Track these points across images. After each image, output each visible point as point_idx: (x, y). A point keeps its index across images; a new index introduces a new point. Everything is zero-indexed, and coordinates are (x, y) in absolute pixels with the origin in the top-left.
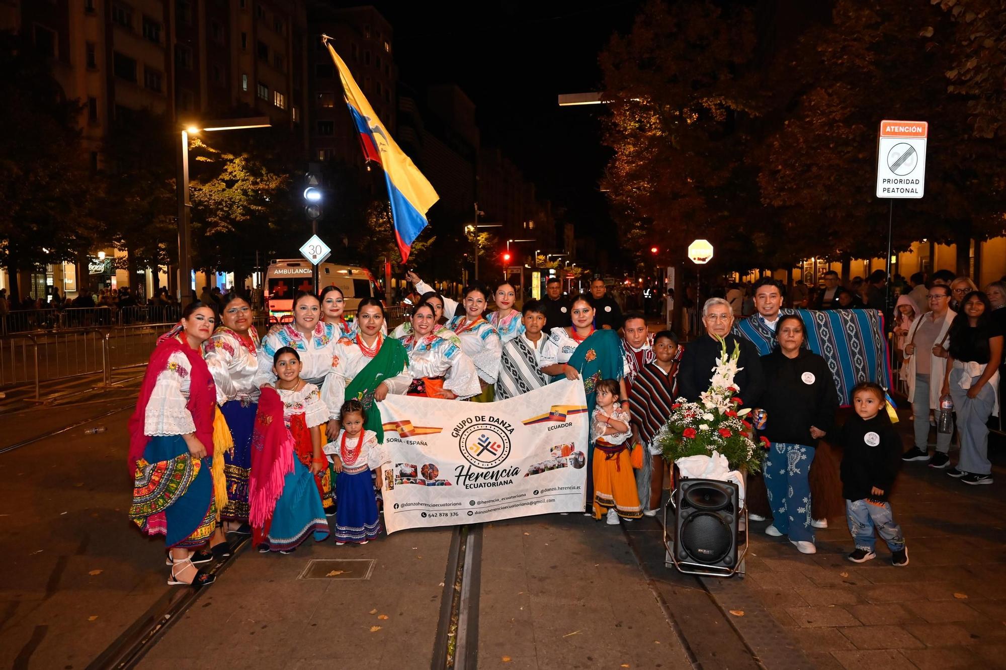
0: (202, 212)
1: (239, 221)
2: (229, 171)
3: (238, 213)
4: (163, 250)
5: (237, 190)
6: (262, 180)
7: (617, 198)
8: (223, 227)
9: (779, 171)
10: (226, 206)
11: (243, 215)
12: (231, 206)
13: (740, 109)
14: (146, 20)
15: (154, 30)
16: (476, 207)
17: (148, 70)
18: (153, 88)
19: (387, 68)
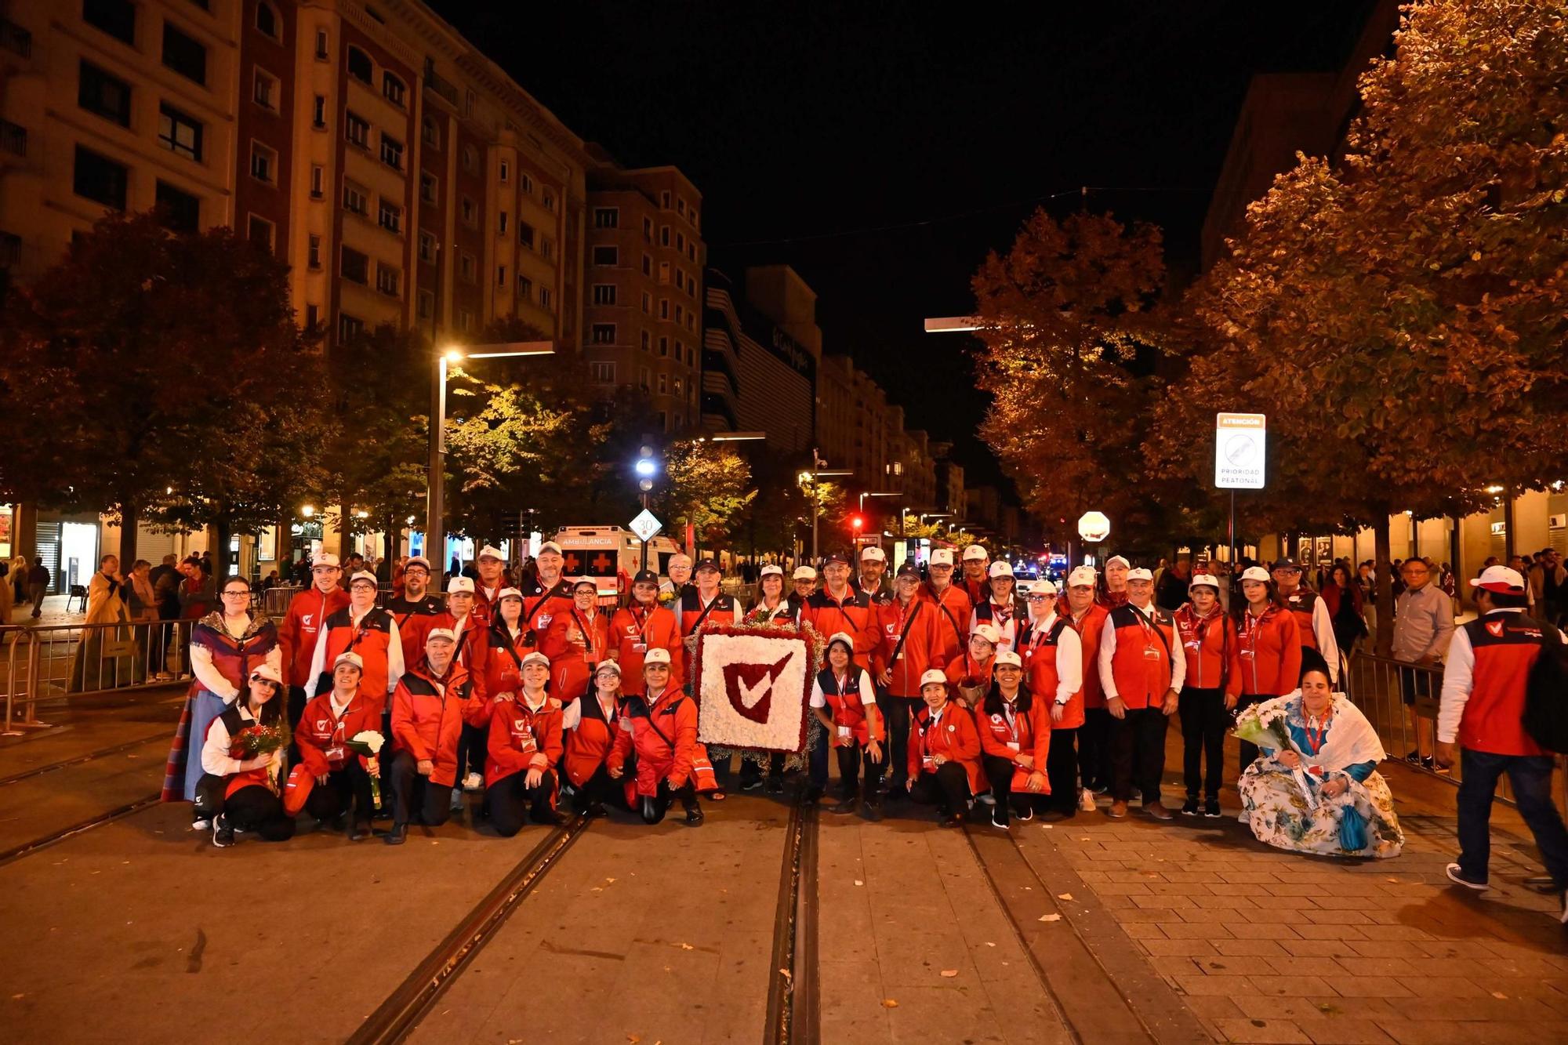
0: (458, 461)
1: (505, 472)
2: (494, 407)
3: (504, 463)
5: (503, 431)
6: (536, 419)
7: (1004, 449)
8: (485, 479)
9: (1162, 441)
10: (490, 453)
11: (510, 464)
12: (495, 452)
13: (1152, 345)
14: (385, 204)
15: (392, 215)
16: (816, 454)
17: (383, 268)
18: (387, 291)
19: (692, 249)
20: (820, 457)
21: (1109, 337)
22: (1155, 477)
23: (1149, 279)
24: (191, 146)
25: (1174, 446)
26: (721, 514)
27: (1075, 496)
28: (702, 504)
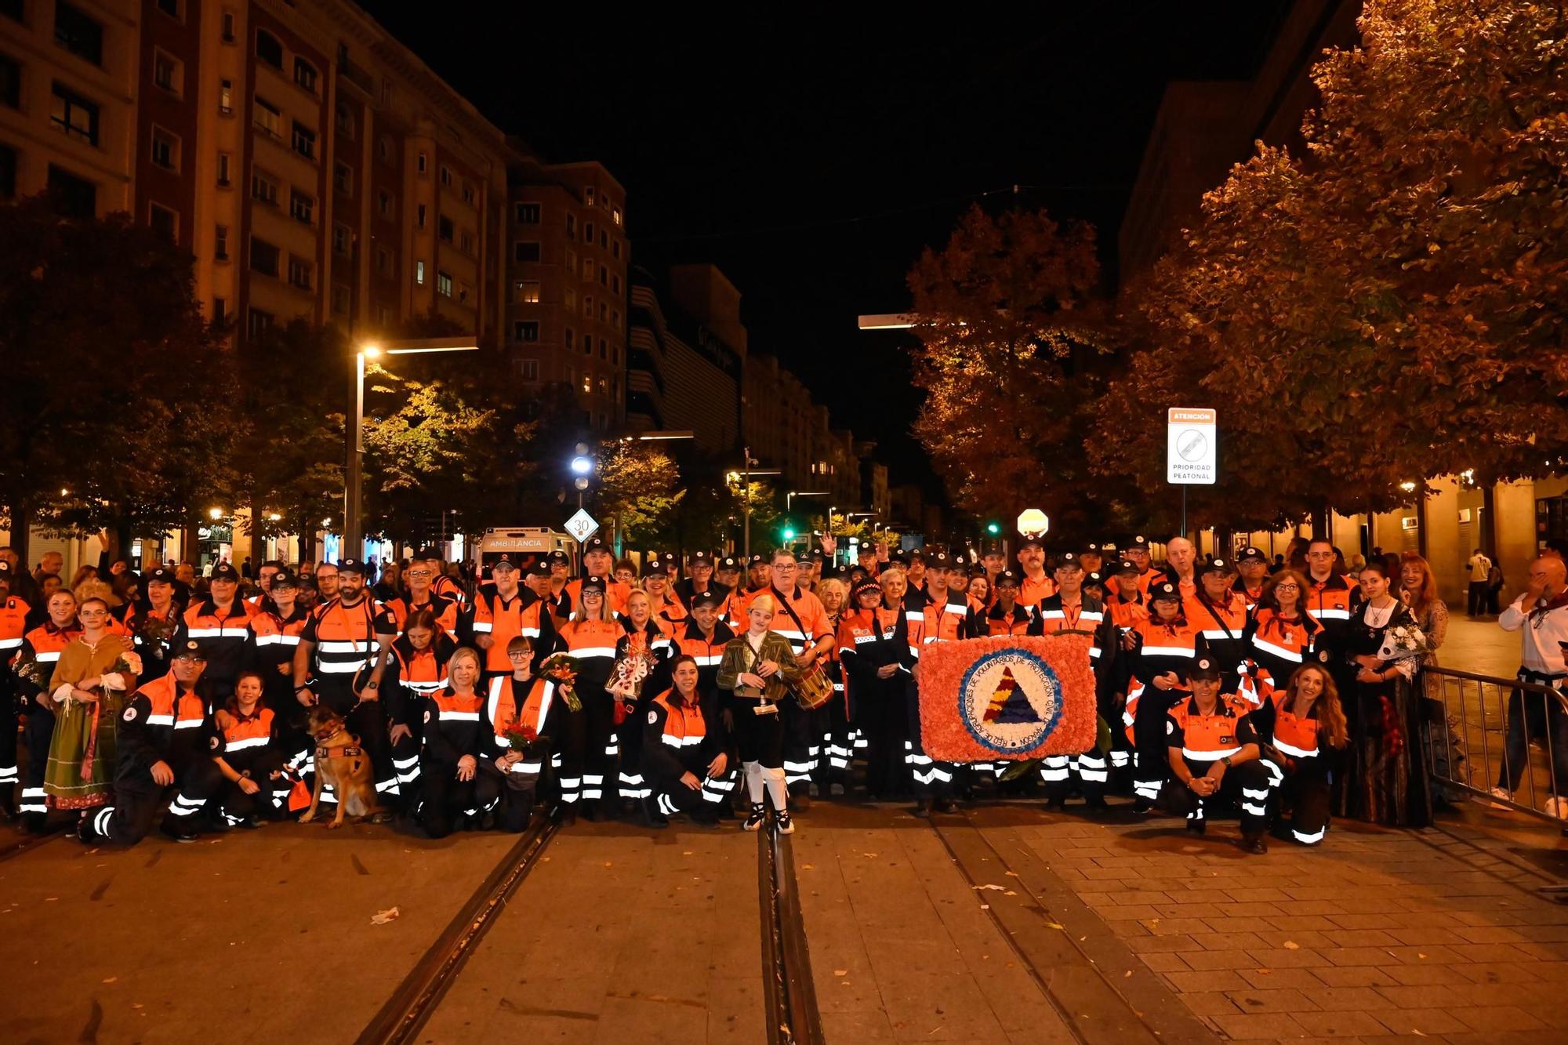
0: (377, 460)
1: (427, 472)
2: (414, 404)
3: (425, 462)
5: (423, 430)
6: (458, 417)
7: (938, 447)
8: (406, 479)
9: (1106, 437)
10: (410, 452)
12: (416, 451)
13: (1086, 342)
14: (295, 193)
15: (304, 206)
16: (747, 453)
17: (294, 260)
18: (299, 283)
19: (616, 245)
21: (1043, 335)
22: (1098, 473)
23: (1084, 276)
24: (87, 129)
25: (1117, 442)
26: (649, 514)
27: (1014, 493)
28: (630, 503)
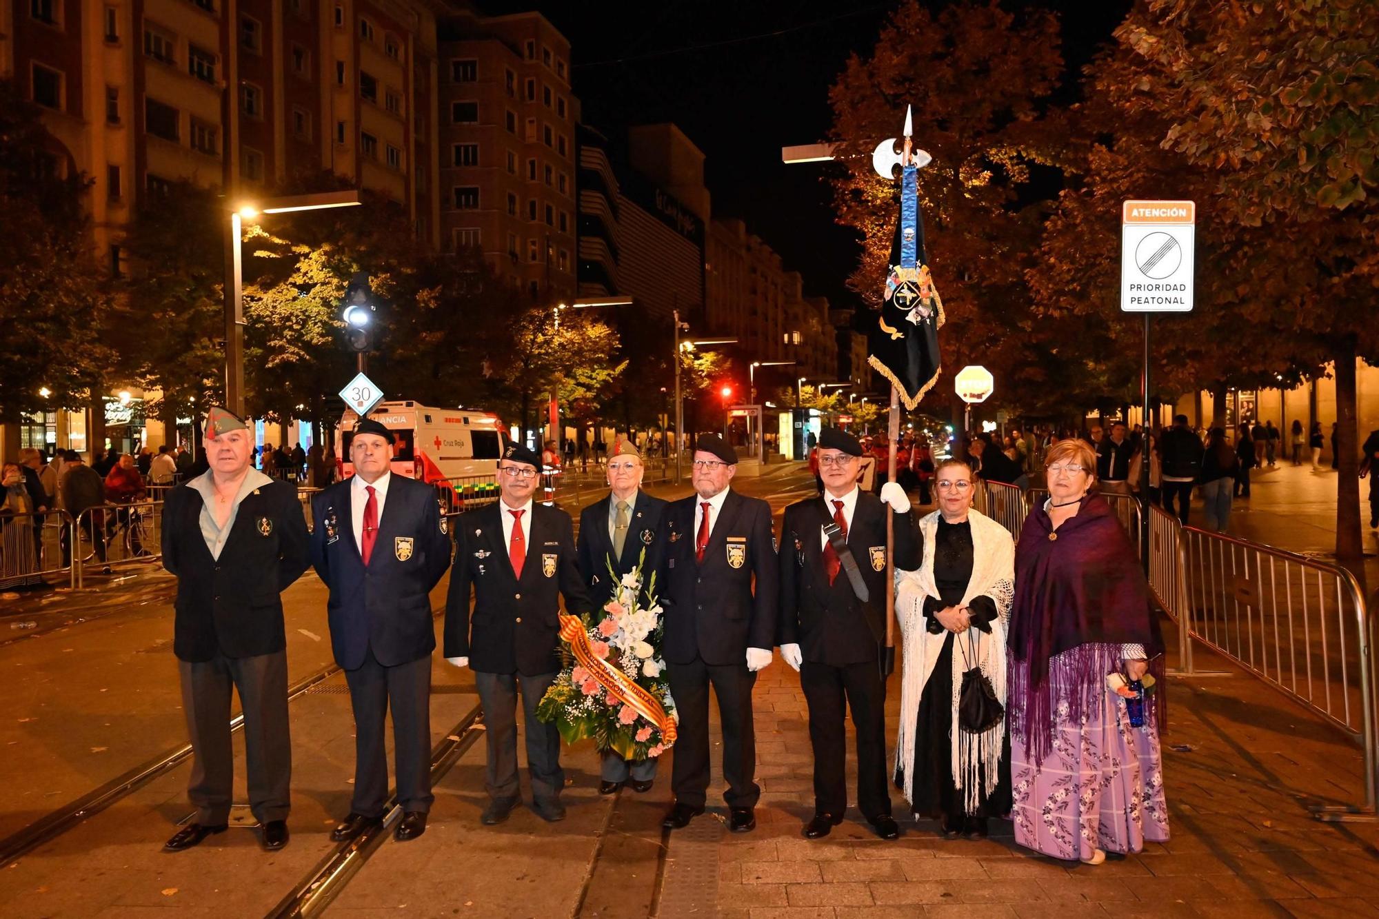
0: (260, 332)
1: (316, 345)
2: (303, 270)
3: (314, 333)
4: (209, 388)
5: (314, 298)
8: (293, 353)
9: (1053, 265)
10: (297, 323)
11: (322, 335)
12: (305, 322)
13: (1049, 163)
14: (194, 49)
15: (206, 64)
16: (676, 316)
17: (195, 122)
18: (203, 148)
19: (561, 103)
20: (681, 319)
21: (995, 155)
22: (1046, 314)
23: (1044, 79)
26: (589, 388)
27: (951, 349)
28: (566, 376)
